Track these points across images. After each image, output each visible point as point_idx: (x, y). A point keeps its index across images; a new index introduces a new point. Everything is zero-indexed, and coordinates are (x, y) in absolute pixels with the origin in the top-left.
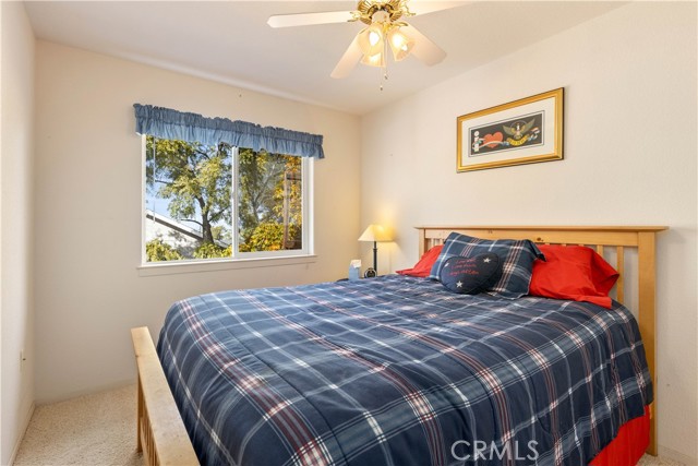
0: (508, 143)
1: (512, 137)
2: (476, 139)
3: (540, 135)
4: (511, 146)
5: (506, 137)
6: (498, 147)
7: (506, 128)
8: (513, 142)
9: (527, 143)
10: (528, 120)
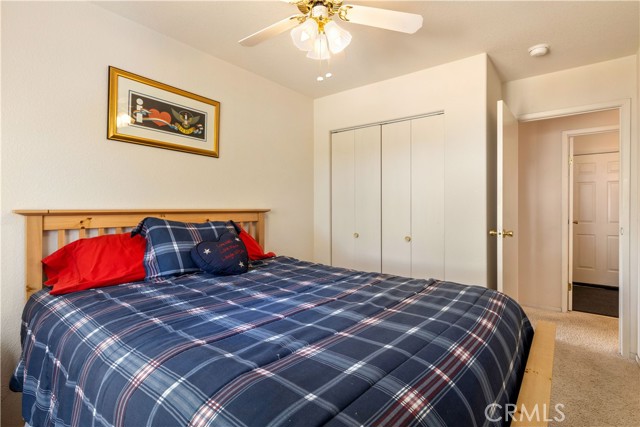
0: (176, 128)
1: (181, 123)
2: (139, 108)
3: (203, 131)
4: (178, 132)
5: (174, 121)
6: (165, 128)
7: (174, 112)
8: (181, 129)
9: (192, 135)
10: (195, 114)
